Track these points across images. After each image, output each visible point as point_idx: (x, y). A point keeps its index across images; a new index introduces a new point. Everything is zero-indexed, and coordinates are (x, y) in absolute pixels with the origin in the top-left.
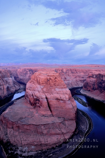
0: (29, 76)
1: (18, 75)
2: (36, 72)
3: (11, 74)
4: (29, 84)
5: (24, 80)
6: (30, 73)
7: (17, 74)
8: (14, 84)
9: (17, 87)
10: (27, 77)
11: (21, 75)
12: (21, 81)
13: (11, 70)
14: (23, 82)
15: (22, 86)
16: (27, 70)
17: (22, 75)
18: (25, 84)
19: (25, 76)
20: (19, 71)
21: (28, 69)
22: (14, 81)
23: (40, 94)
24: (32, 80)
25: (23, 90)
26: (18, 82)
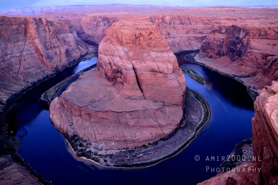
0: (103, 30)
1: (84, 28)
2: (115, 22)
3: (71, 27)
4: (103, 44)
5: (94, 37)
6: (105, 24)
7: (81, 27)
8: (77, 44)
9: (84, 50)
10: (99, 32)
11: (89, 29)
12: (89, 39)
13: (69, 19)
14: (93, 41)
15: (91, 49)
16: (100, 20)
17: (91, 28)
18: (96, 45)
19: (96, 30)
20: (84, 20)
21: (100, 17)
22: (77, 39)
23: (122, 62)
24: (108, 37)
25: (93, 55)
26: (84, 40)
